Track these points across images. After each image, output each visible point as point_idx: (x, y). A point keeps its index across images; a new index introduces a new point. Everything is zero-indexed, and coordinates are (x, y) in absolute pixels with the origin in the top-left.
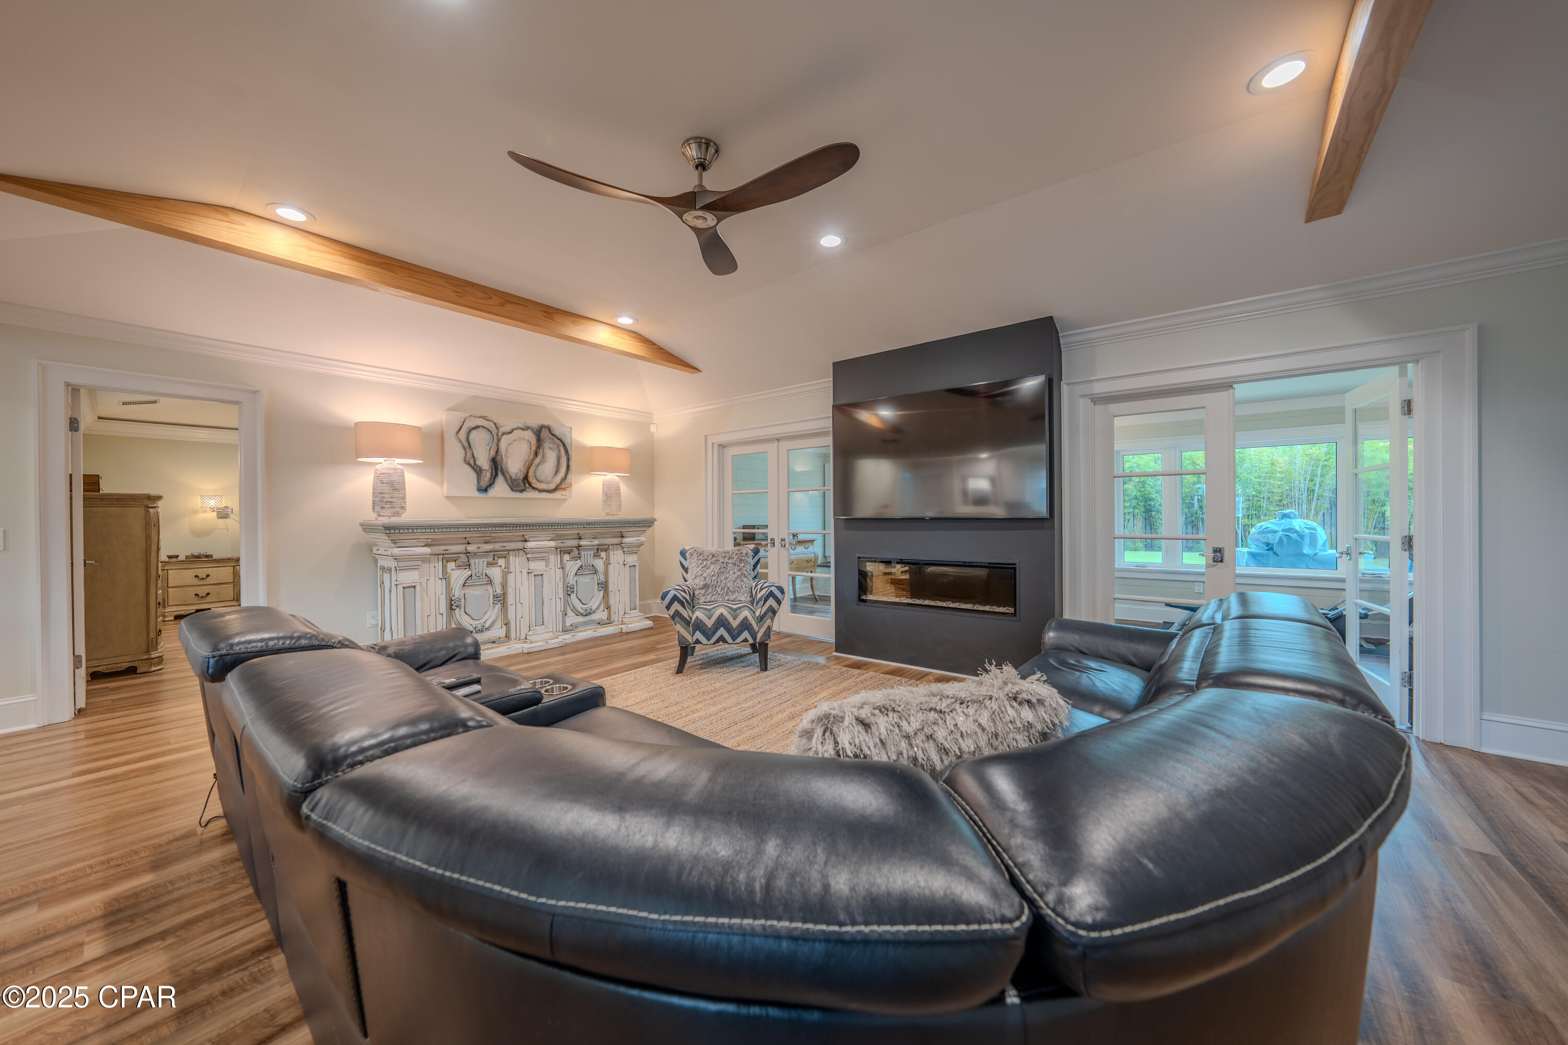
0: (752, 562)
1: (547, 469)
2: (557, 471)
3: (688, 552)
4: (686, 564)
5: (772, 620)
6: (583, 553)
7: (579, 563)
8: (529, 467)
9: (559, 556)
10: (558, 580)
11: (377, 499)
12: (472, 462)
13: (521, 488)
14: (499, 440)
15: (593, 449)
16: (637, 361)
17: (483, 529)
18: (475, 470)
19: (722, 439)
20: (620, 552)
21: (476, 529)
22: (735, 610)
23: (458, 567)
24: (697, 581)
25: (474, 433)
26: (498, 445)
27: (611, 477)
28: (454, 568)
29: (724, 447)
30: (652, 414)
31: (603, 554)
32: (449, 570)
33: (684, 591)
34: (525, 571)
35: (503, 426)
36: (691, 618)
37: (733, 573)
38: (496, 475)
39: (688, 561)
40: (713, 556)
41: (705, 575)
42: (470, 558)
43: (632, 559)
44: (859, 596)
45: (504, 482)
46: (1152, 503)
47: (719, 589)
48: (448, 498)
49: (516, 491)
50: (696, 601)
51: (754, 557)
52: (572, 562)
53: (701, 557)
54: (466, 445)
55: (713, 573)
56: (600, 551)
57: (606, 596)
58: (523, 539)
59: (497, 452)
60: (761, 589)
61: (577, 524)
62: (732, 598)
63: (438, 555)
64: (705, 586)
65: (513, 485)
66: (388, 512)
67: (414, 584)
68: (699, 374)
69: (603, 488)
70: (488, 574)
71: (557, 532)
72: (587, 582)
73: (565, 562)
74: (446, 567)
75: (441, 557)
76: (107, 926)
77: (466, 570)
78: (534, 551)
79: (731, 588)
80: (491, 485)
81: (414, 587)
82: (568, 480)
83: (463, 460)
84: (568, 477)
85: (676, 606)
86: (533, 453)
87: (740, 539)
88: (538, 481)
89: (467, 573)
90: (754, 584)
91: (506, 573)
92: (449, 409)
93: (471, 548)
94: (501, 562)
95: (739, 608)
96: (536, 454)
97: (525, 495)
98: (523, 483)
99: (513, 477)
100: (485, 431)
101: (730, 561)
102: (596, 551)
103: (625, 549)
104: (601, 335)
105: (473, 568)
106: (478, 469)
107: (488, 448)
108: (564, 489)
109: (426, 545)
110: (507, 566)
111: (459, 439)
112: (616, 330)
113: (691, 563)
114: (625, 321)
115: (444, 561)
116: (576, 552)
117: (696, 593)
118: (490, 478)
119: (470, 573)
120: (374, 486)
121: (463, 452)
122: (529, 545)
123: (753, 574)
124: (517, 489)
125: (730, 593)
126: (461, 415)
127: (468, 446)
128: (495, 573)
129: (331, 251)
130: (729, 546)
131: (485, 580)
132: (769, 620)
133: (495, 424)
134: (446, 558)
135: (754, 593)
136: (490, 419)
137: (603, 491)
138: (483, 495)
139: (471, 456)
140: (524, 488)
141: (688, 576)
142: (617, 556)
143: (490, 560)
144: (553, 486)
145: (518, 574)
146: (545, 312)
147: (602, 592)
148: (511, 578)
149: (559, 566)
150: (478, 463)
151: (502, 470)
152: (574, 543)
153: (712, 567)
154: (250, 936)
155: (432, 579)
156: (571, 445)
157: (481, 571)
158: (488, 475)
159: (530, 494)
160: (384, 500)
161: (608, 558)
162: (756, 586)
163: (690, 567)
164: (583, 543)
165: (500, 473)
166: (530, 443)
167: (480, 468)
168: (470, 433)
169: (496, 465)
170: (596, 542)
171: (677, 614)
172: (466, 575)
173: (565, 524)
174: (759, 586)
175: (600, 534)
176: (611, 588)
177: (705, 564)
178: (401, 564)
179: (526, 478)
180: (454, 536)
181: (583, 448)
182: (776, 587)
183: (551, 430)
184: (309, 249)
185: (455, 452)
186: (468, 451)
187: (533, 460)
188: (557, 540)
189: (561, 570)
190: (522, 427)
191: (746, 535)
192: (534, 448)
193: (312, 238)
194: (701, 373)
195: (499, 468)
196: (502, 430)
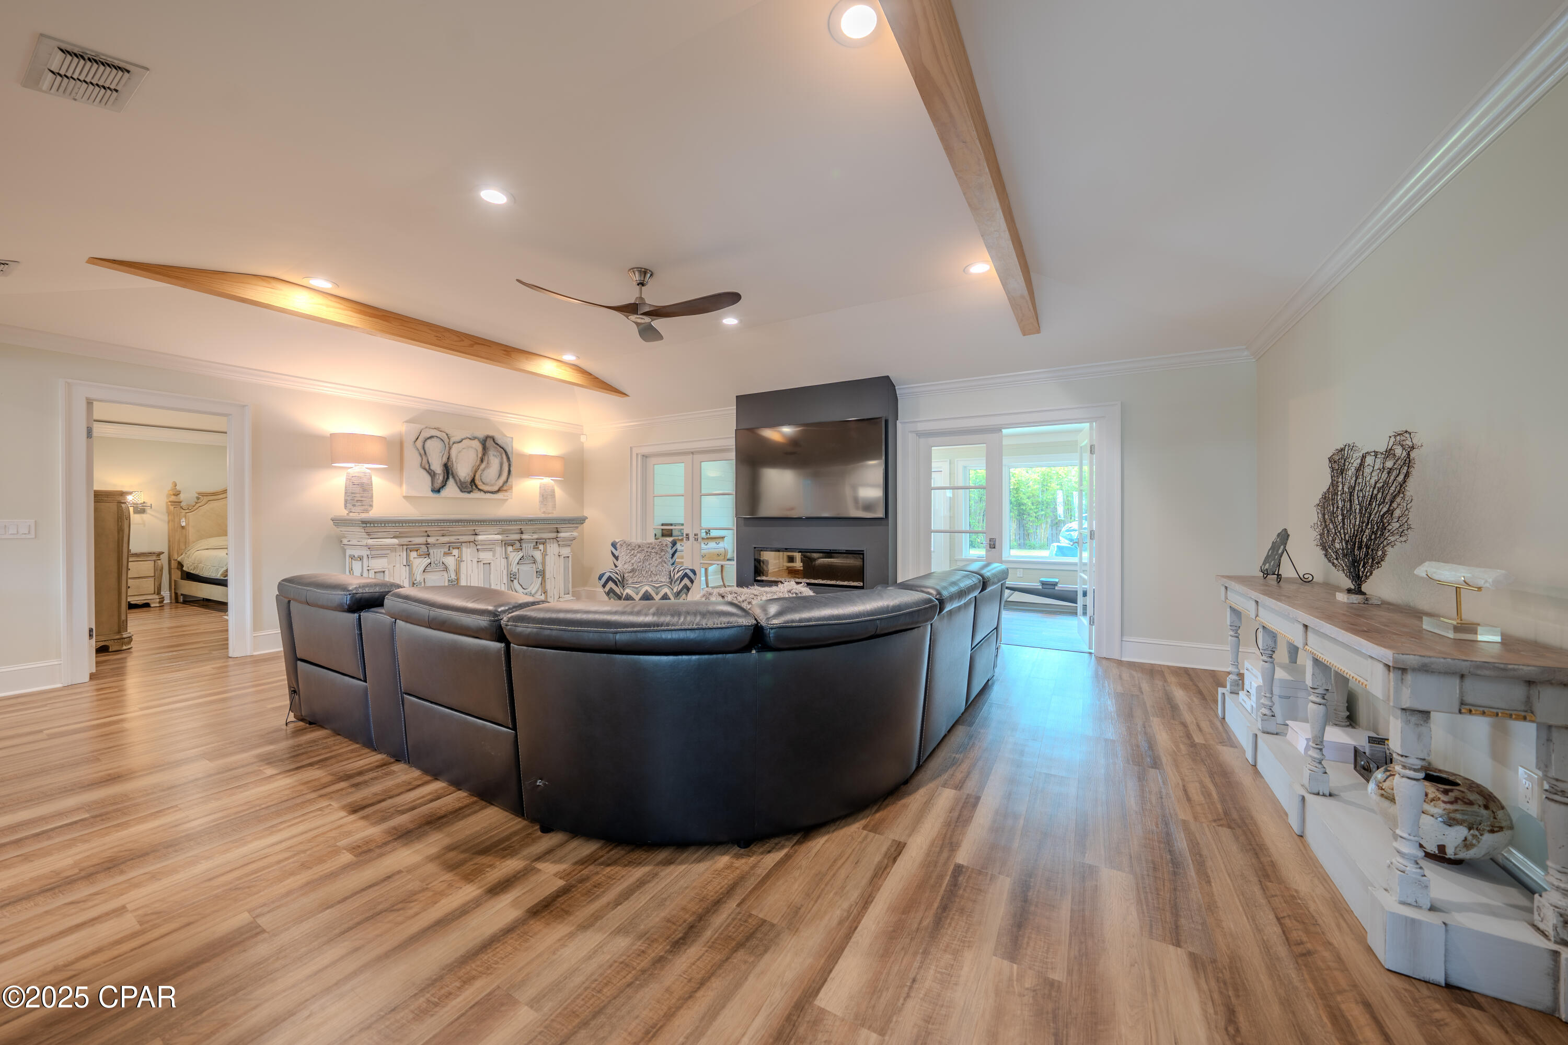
0: (671, 552)
1: (491, 473)
2: (500, 475)
3: (618, 544)
4: (616, 553)
5: (687, 595)
6: (524, 545)
7: (521, 554)
8: (476, 472)
9: (504, 548)
10: (503, 568)
11: (349, 498)
12: (427, 467)
13: (469, 490)
14: (450, 448)
15: (531, 456)
16: (575, 387)
17: (442, 524)
18: (430, 474)
19: (646, 450)
20: (556, 545)
21: (436, 524)
22: (657, 588)
23: (420, 556)
24: (626, 566)
25: (429, 442)
26: (449, 453)
27: (547, 481)
28: (416, 556)
29: (646, 457)
30: (582, 426)
31: (541, 547)
32: (412, 559)
33: (617, 573)
34: (475, 560)
35: (453, 437)
36: (622, 594)
37: (655, 559)
38: (448, 478)
39: (618, 550)
40: (639, 547)
41: (633, 561)
42: (429, 548)
43: (566, 551)
44: (755, 577)
45: (455, 485)
46: (1024, 508)
47: (644, 573)
48: (405, 497)
49: (465, 492)
50: (625, 582)
51: (672, 548)
52: (515, 553)
53: (629, 547)
54: (422, 452)
55: (639, 560)
56: (538, 544)
57: (543, 583)
58: (474, 533)
59: (448, 458)
60: (678, 572)
61: (520, 521)
62: (654, 579)
63: (403, 545)
64: (633, 571)
65: (462, 487)
66: (358, 509)
67: (383, 570)
68: (626, 398)
69: (540, 490)
70: (444, 562)
71: (503, 528)
72: (527, 570)
73: (509, 553)
74: (409, 556)
75: (405, 547)
77: (426, 559)
78: (484, 543)
79: (654, 572)
80: (443, 487)
81: (384, 572)
82: (509, 483)
83: (419, 465)
84: (509, 480)
85: (611, 585)
86: (479, 459)
87: (659, 533)
88: (484, 484)
89: (427, 561)
90: (672, 569)
91: (459, 561)
92: (406, 422)
93: (430, 540)
94: (455, 552)
95: (661, 586)
96: (482, 461)
97: (472, 495)
98: (470, 486)
99: (462, 480)
100: (439, 440)
101: (653, 551)
102: (535, 544)
103: (559, 543)
104: (547, 368)
105: (433, 557)
106: (432, 473)
107: (441, 454)
108: (506, 491)
109: (394, 537)
110: (460, 556)
111: (416, 447)
112: (559, 364)
113: (621, 552)
114: (570, 357)
115: (408, 550)
116: (518, 544)
117: (626, 575)
118: (443, 481)
119: (429, 561)
120: (346, 487)
121: (419, 458)
122: (480, 538)
123: (671, 561)
124: (465, 490)
125: (653, 576)
126: (418, 427)
127: (424, 453)
128: (450, 561)
129: (342, 306)
130: (651, 539)
131: (442, 568)
132: (684, 595)
133: (447, 435)
134: (409, 548)
135: (672, 575)
136: (443, 430)
137: (540, 493)
138: (436, 495)
139: (426, 462)
140: (471, 489)
141: (618, 563)
142: (553, 548)
143: (446, 550)
144: (496, 488)
145: (469, 562)
146: (505, 351)
147: (540, 579)
148: (463, 565)
149: (504, 556)
150: (432, 468)
151: (452, 474)
152: (517, 537)
153: (639, 555)
155: (398, 566)
156: (512, 453)
157: (438, 559)
158: (441, 478)
159: (476, 495)
160: (356, 499)
161: (545, 550)
162: (674, 570)
163: (620, 556)
164: (524, 537)
165: (451, 477)
166: (477, 451)
167: (434, 472)
168: (426, 443)
169: (448, 470)
170: (535, 536)
171: (611, 590)
172: (426, 562)
173: (510, 521)
174: (676, 570)
175: (540, 529)
176: (548, 575)
177: (632, 553)
178: (373, 553)
179: (473, 481)
180: (418, 530)
181: (522, 456)
182: (690, 570)
183: (496, 440)
184: (328, 306)
185: (412, 458)
186: (424, 457)
187: (479, 466)
188: (502, 534)
189: (505, 560)
190: (470, 437)
191: (664, 531)
192: (480, 455)
193: (330, 298)
194: (628, 398)
195: (450, 472)
196: (452, 440)
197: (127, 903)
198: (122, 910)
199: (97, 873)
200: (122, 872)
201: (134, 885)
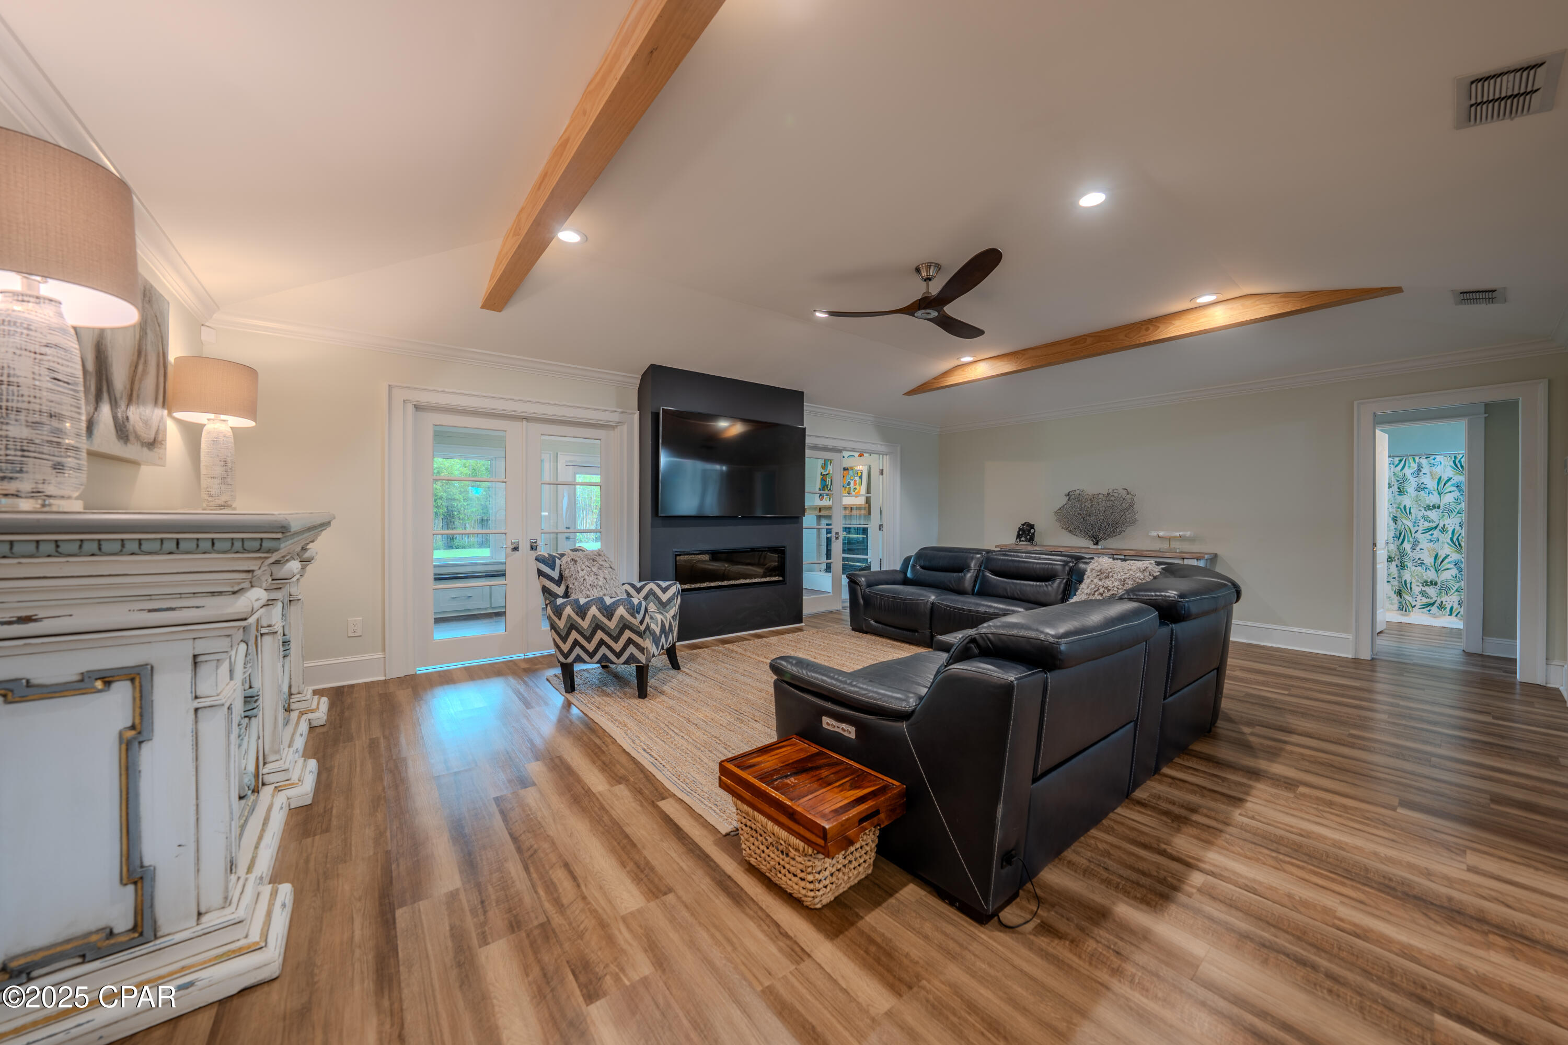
76: (1175, 889)
154: (1137, 814)
197: (1463, 870)
198: (1471, 869)
199: (1472, 917)
200: (1450, 899)
201: (1449, 881)
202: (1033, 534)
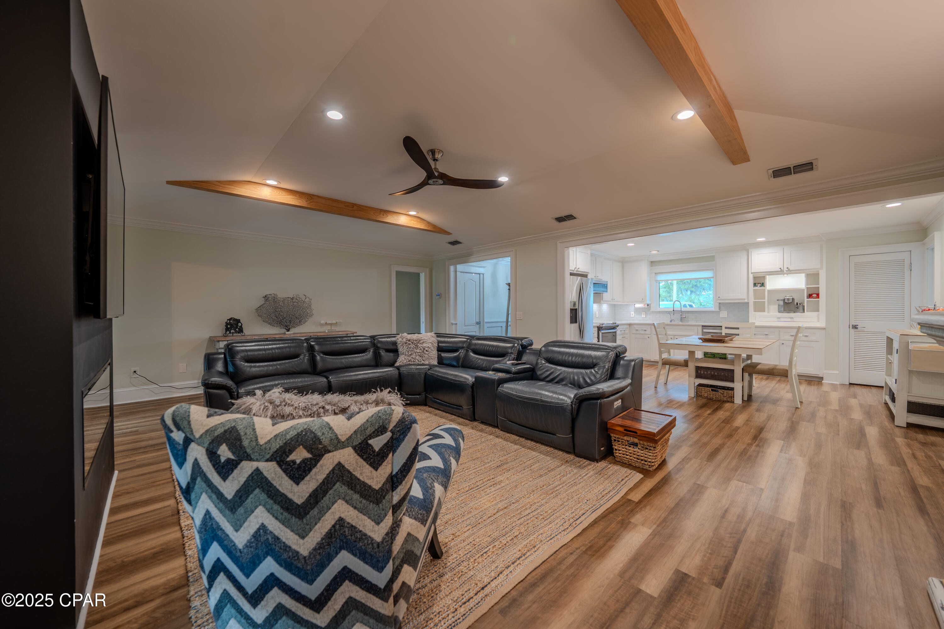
202: (241, 327)
